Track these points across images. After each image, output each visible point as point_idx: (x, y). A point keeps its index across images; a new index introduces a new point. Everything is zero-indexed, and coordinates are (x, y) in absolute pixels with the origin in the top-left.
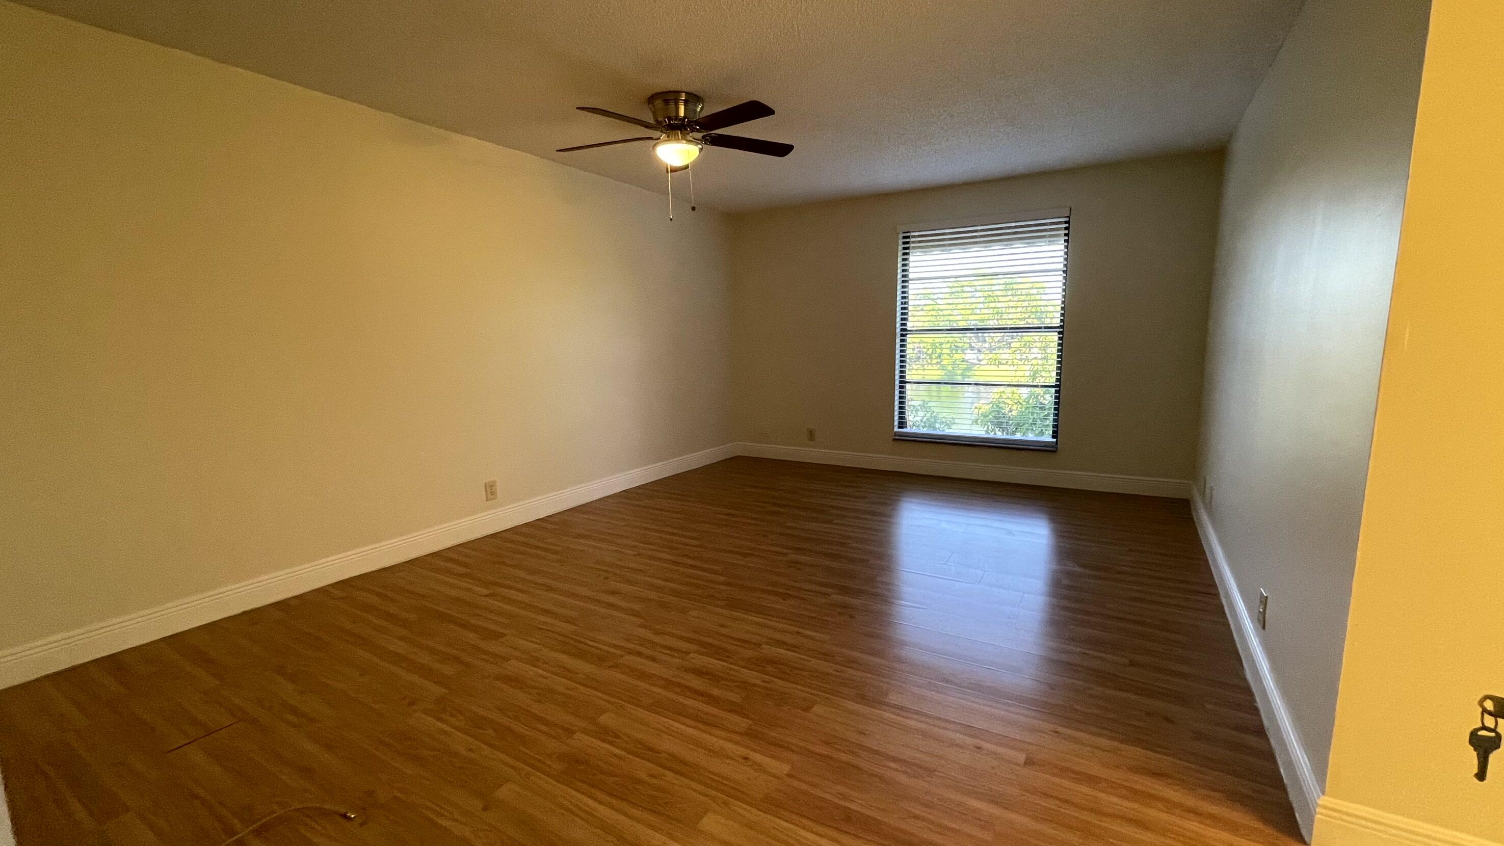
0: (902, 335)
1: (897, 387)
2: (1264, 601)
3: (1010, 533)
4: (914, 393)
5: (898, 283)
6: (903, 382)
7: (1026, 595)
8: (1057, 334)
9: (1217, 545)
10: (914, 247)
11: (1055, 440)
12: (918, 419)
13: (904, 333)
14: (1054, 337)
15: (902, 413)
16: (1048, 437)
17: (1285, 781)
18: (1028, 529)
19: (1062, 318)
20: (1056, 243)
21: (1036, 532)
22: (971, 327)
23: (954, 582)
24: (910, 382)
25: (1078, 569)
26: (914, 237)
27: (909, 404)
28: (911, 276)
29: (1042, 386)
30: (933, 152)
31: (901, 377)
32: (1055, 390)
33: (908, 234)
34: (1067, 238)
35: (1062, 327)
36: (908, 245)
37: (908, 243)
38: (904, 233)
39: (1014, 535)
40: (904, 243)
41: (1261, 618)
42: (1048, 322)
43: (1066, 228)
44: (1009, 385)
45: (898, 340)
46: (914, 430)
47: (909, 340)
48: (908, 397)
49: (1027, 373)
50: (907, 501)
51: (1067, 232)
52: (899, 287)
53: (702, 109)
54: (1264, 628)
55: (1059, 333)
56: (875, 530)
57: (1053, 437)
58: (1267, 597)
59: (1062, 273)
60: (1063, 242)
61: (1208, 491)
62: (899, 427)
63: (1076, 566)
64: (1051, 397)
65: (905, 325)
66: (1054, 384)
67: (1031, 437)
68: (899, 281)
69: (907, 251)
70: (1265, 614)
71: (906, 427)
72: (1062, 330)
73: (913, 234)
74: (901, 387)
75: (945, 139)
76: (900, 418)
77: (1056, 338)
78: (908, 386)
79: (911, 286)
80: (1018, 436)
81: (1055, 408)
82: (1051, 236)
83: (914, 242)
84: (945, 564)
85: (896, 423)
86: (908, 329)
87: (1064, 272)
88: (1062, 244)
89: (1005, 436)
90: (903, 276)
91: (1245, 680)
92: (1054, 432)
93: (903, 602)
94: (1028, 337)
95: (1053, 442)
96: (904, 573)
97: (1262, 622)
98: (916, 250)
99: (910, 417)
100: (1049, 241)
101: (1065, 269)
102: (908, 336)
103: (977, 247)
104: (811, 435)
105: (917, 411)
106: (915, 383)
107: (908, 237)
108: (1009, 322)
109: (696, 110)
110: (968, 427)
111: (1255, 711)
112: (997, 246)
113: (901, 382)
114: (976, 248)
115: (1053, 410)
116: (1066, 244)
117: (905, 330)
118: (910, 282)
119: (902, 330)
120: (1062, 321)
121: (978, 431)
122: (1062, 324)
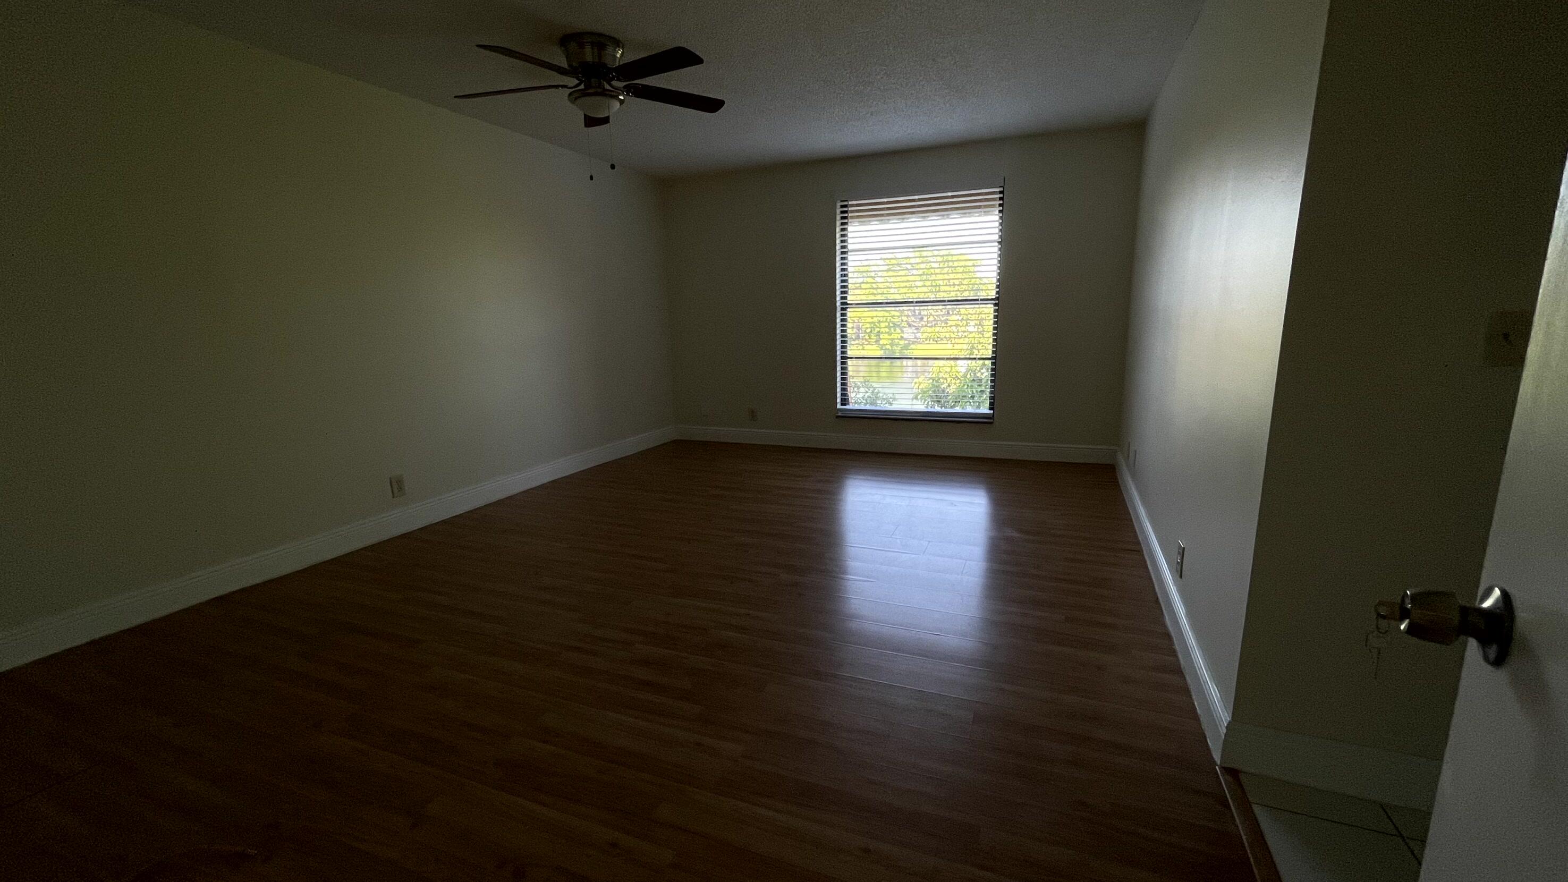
0: (842, 309)
1: (839, 363)
2: (1182, 552)
3: (952, 504)
4: (855, 368)
5: (837, 254)
6: (844, 358)
7: (968, 562)
8: (992, 306)
9: (1141, 507)
10: (852, 217)
11: (992, 412)
12: (860, 396)
13: (844, 306)
14: (990, 309)
15: (844, 390)
16: (985, 409)
17: (1199, 712)
18: (968, 499)
19: (998, 290)
20: (991, 213)
21: (976, 502)
22: (910, 300)
23: (900, 554)
24: (851, 358)
25: (1016, 534)
26: (852, 206)
27: (850, 381)
28: (850, 247)
29: (980, 359)
30: (869, 115)
31: (843, 352)
32: (992, 362)
33: (846, 203)
34: (1001, 208)
35: (997, 299)
36: (846, 215)
37: (846, 212)
38: (842, 201)
39: (955, 505)
40: (842, 212)
41: (1179, 568)
42: (983, 295)
43: (1001, 199)
44: (948, 359)
45: (838, 315)
46: (857, 407)
47: (849, 314)
48: (850, 373)
49: (965, 347)
50: (851, 478)
51: (1001, 202)
52: (838, 259)
53: (622, 55)
54: (1181, 577)
55: (995, 305)
56: (821, 508)
57: (990, 409)
58: (1184, 548)
59: (997, 244)
60: (998, 213)
61: (1131, 455)
62: (842, 404)
63: (1014, 531)
64: (988, 369)
65: (845, 298)
66: (990, 357)
67: (970, 409)
68: (838, 253)
69: (846, 221)
70: (1182, 563)
71: (849, 405)
72: (999, 302)
73: (850, 203)
74: (843, 363)
75: (882, 101)
76: (842, 395)
77: (992, 310)
78: (849, 362)
79: (850, 258)
80: (958, 409)
81: (991, 380)
82: (986, 206)
83: (852, 212)
84: (891, 537)
85: (839, 400)
86: (849, 302)
87: (998, 242)
88: (996, 215)
89: (943, 410)
90: (842, 247)
91: (1164, 625)
92: (991, 404)
93: (851, 577)
94: (964, 309)
95: (990, 414)
96: (852, 548)
97: (1179, 572)
98: (855, 220)
99: (852, 395)
100: (984, 212)
101: (1000, 240)
102: (848, 310)
103: (915, 217)
104: (753, 414)
105: (859, 388)
106: (856, 358)
107: (846, 206)
108: (945, 295)
109: (615, 56)
110: (910, 402)
111: (1174, 653)
112: (933, 217)
113: (842, 358)
114: (913, 218)
115: (989, 382)
116: (1001, 215)
117: (846, 303)
118: (849, 253)
119: (842, 304)
120: (997, 293)
121: (919, 406)
122: (997, 296)
